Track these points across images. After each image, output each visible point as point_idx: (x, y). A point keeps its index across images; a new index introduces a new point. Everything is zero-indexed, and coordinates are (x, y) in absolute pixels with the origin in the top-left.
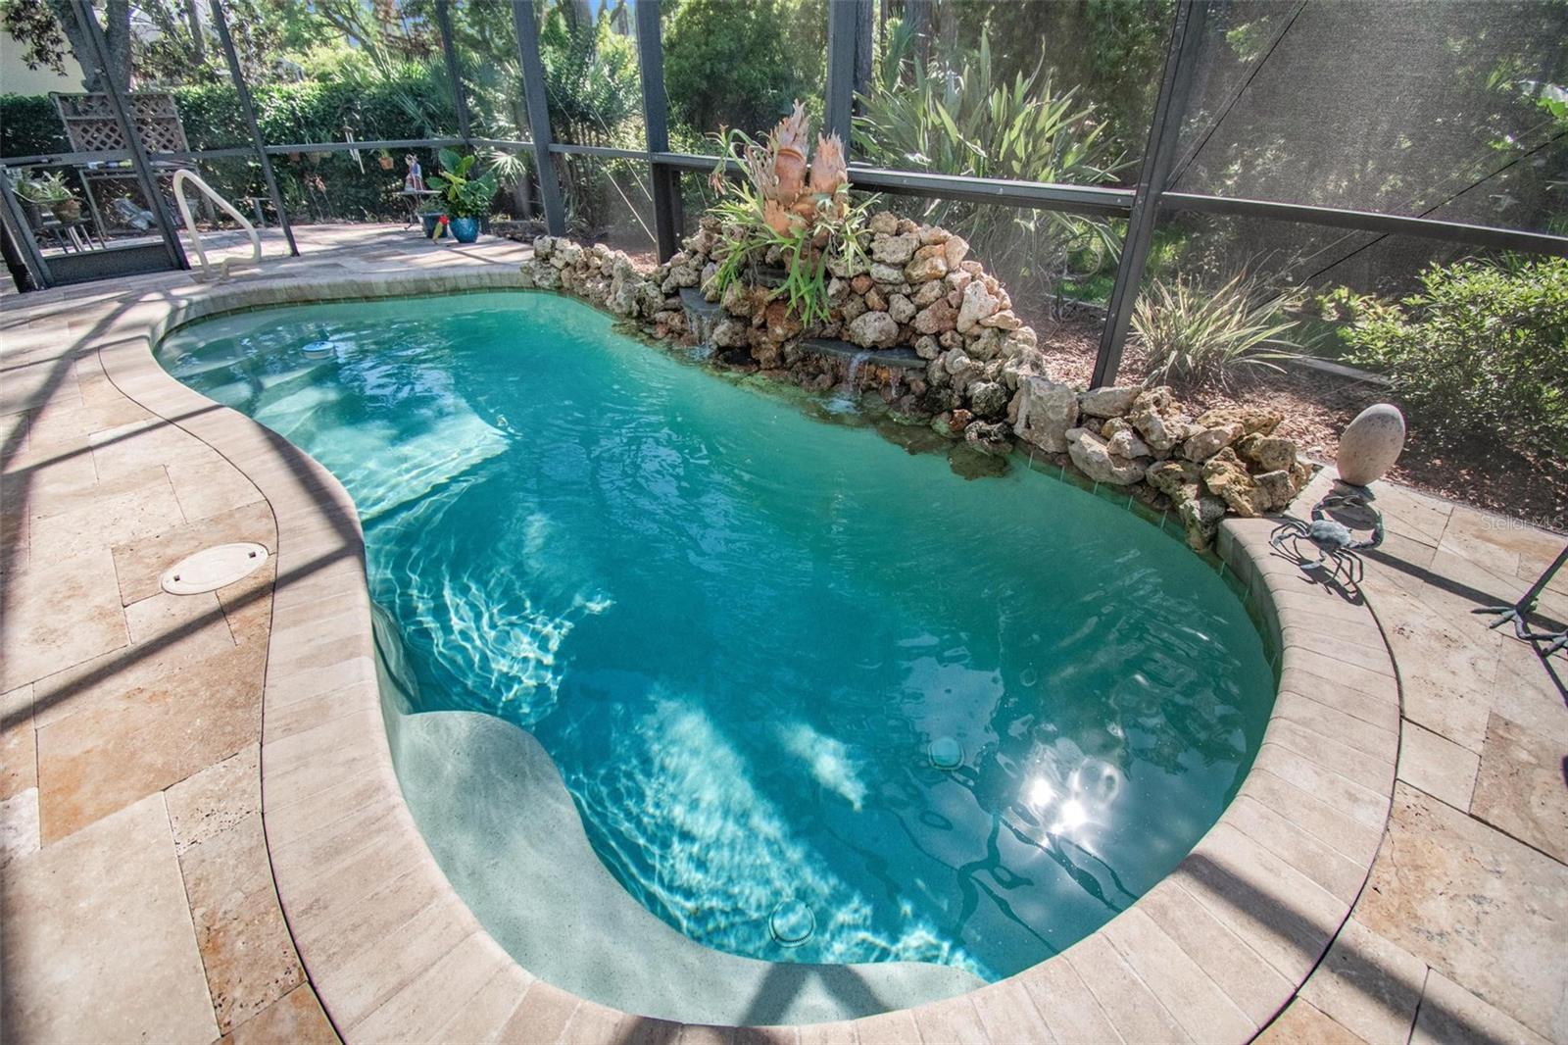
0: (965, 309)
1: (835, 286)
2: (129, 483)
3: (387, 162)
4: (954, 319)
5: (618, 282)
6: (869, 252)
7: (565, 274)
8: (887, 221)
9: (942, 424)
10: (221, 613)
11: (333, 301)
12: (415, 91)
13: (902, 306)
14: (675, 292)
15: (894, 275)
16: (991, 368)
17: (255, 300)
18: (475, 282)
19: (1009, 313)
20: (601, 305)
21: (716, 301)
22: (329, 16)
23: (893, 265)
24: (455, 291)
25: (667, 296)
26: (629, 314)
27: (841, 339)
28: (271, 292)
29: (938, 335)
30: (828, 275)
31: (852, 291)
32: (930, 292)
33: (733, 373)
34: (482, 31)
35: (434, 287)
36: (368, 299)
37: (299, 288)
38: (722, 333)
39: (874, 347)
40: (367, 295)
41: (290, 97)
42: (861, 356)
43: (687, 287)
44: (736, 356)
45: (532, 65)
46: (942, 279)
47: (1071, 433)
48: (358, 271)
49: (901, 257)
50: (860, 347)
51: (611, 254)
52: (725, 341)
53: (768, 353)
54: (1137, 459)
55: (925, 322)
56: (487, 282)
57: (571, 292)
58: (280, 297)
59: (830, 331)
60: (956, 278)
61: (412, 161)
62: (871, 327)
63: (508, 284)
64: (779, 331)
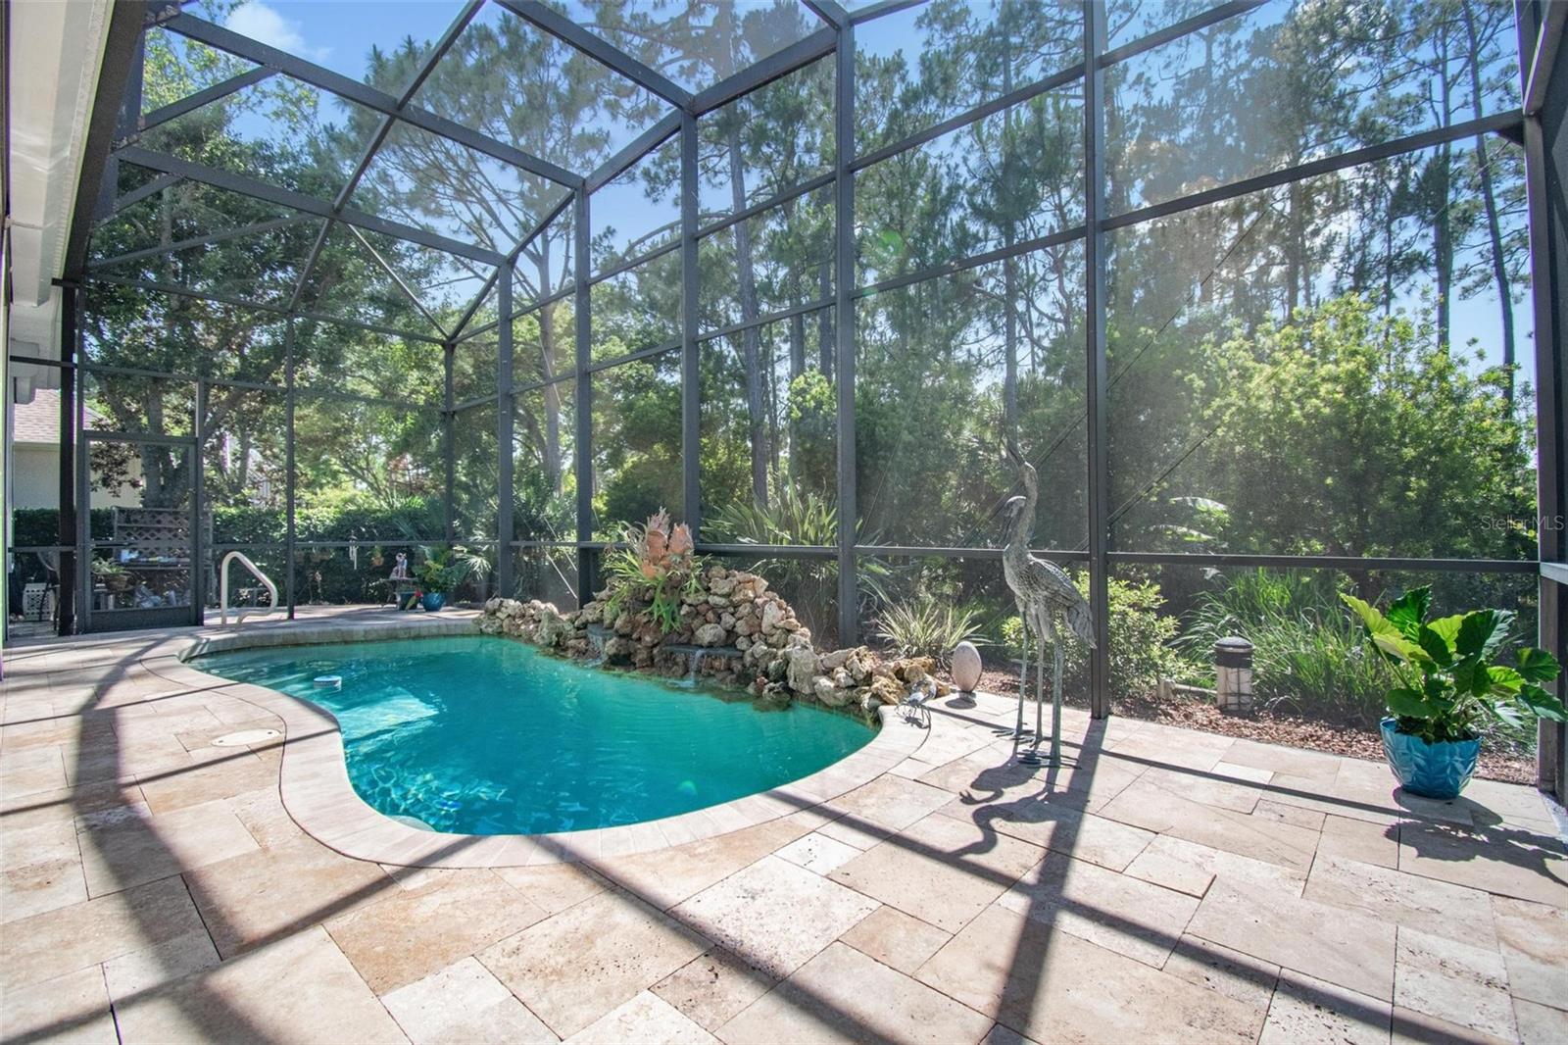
0: (765, 619)
1: (685, 609)
2: (180, 712)
3: (378, 560)
4: (760, 626)
5: (545, 623)
6: (708, 590)
7: (506, 621)
8: (718, 571)
9: (751, 690)
10: (253, 752)
11: (319, 644)
12: (412, 516)
13: (728, 619)
14: (585, 626)
15: (722, 601)
16: (781, 652)
17: (256, 642)
18: (434, 631)
19: (793, 620)
20: (530, 640)
21: (612, 625)
22: (346, 466)
23: (722, 596)
24: (418, 637)
25: (578, 629)
26: (549, 645)
27: (691, 643)
28: (272, 636)
29: (750, 635)
30: (682, 603)
31: (698, 613)
32: (745, 610)
33: (617, 671)
34: (474, 480)
35: (401, 634)
36: (346, 642)
37: (294, 634)
38: (610, 646)
39: (711, 645)
40: (347, 640)
41: (308, 518)
42: (699, 653)
43: (594, 623)
44: (621, 661)
45: (507, 499)
46: (752, 602)
47: (815, 679)
48: (346, 626)
49: (727, 590)
50: (701, 647)
51: (543, 606)
52: (613, 651)
53: (642, 655)
54: (848, 687)
55: (741, 627)
56: (444, 631)
57: (509, 635)
58: (276, 641)
59: (683, 639)
60: (759, 601)
61: (401, 558)
62: (707, 633)
63: (459, 631)
64: (648, 638)
